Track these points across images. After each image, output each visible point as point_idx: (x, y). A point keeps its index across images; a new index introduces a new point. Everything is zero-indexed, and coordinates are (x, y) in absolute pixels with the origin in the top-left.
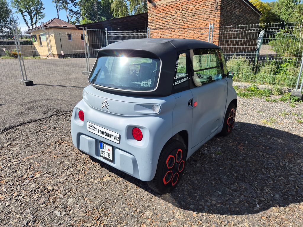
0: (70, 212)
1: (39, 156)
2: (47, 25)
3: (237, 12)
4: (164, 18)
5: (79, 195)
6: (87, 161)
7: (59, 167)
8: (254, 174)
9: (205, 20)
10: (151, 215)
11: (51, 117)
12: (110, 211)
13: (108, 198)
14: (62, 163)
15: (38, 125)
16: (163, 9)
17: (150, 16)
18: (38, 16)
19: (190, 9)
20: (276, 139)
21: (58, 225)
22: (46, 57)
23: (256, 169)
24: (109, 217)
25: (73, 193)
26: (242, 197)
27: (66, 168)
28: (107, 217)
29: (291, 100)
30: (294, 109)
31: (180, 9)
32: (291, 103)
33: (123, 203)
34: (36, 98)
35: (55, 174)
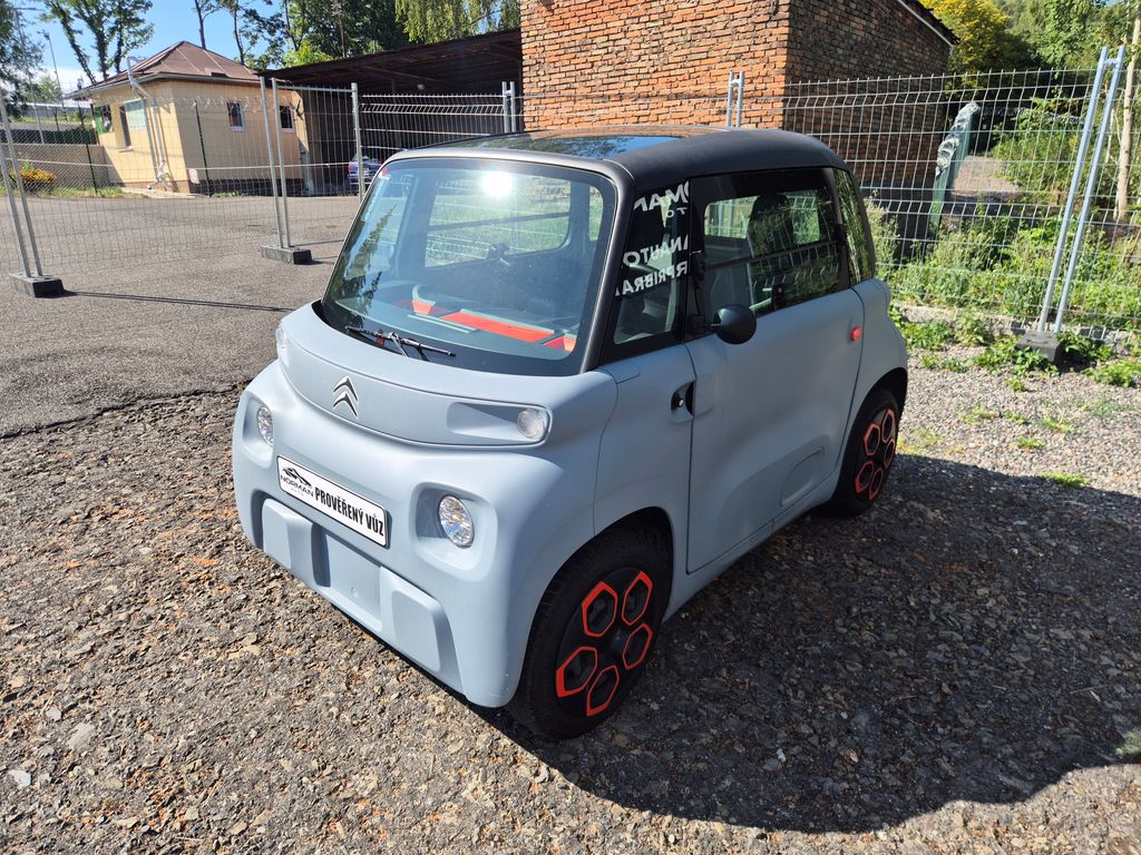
0: (71, 774)
1: (13, 562)
2: (148, 68)
3: (857, 32)
4: (582, 48)
5: (121, 713)
6: (191, 582)
7: (75, 604)
8: (802, 635)
9: (733, 57)
10: (372, 785)
11: (98, 415)
12: (220, 772)
13: (226, 723)
14: (90, 589)
15: (40, 445)
16: (579, 13)
17: (528, 40)
18: (125, 32)
19: (678, 16)
20: (922, 507)
21: (11, 822)
22: (145, 192)
23: (815, 618)
24: (211, 792)
25: (99, 703)
26: (733, 720)
27: (102, 608)
28: (201, 796)
29: (1014, 363)
30: (1021, 398)
31: (639, 17)
32: (1016, 374)
33: (278, 743)
34: (63, 345)
35: (54, 633)
